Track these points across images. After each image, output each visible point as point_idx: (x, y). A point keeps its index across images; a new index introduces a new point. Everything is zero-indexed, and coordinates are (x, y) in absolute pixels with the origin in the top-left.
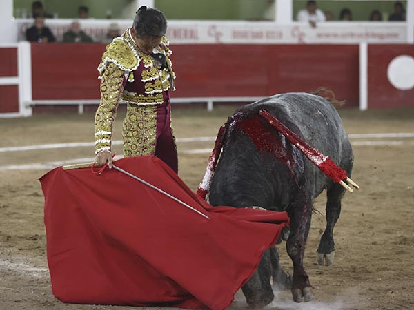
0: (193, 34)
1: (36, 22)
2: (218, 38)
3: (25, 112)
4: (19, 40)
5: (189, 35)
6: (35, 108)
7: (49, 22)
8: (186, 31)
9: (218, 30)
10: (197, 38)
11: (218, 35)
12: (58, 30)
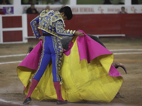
0: (92, 10)
1: (31, 6)
2: (102, 12)
3: (25, 41)
4: (23, 13)
5: (90, 10)
6: (29, 40)
7: (36, 6)
8: (89, 9)
9: (102, 8)
10: (93, 11)
11: (102, 10)
12: (39, 9)
